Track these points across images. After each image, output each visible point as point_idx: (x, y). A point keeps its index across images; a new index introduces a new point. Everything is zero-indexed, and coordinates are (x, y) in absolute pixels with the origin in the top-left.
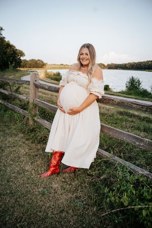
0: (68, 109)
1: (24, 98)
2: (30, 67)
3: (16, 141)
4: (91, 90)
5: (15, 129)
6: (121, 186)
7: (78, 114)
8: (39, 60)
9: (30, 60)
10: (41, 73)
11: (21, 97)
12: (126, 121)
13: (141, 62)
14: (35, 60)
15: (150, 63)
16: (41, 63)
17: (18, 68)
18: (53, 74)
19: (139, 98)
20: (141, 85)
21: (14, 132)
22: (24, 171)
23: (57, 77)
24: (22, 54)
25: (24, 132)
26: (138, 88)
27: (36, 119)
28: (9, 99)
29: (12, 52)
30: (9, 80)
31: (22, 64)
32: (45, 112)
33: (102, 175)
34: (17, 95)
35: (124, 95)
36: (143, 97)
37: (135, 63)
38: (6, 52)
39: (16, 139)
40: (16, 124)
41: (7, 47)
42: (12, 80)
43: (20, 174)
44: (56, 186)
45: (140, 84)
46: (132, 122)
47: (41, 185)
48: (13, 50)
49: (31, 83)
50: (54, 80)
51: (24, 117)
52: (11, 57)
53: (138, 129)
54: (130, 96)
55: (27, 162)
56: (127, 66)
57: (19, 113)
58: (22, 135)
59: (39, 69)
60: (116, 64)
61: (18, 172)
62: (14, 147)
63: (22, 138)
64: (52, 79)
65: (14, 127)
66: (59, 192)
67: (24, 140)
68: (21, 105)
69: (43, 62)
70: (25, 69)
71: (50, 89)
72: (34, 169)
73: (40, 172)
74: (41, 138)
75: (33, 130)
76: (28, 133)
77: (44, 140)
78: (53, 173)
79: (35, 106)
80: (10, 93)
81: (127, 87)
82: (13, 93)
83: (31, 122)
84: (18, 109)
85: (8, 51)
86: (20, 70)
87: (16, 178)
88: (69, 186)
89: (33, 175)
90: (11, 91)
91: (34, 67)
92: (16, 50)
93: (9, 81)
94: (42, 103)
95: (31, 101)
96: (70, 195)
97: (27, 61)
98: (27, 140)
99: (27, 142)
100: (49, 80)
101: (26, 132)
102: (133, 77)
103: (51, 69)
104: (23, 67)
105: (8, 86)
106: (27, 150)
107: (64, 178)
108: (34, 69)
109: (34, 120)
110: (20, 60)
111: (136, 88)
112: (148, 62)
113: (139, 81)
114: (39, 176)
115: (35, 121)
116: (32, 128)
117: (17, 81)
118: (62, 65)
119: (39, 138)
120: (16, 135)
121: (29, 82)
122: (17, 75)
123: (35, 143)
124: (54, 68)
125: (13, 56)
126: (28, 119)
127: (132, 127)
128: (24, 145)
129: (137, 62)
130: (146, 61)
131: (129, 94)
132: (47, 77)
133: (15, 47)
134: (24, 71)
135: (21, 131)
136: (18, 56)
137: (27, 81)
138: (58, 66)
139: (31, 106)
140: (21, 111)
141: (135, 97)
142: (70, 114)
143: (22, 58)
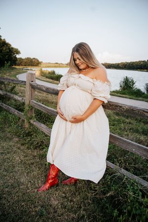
0: (71, 117)
1: (20, 99)
2: (25, 66)
3: (11, 146)
4: (95, 95)
5: (10, 132)
6: (132, 209)
7: (82, 122)
8: (34, 59)
9: (25, 59)
10: (36, 71)
11: (16, 97)
12: (124, 122)
13: (134, 62)
14: (30, 58)
15: (142, 63)
16: (36, 61)
17: (14, 66)
18: (48, 72)
19: (133, 97)
20: (134, 85)
21: (9, 135)
22: (19, 184)
23: (52, 76)
24: (18, 52)
25: (19, 136)
26: (132, 88)
27: (32, 121)
28: (3, 98)
29: (8, 50)
30: (4, 79)
31: (17, 62)
32: (41, 114)
33: (108, 192)
34: (12, 95)
35: (119, 94)
36: (137, 96)
37: (128, 63)
38: (2, 50)
39: (11, 143)
40: (11, 126)
41: (3, 46)
42: (7, 79)
43: (14, 188)
44: (56, 203)
45: (134, 83)
46: (130, 123)
47: (38, 203)
48: (9, 49)
49: (28, 84)
50: (49, 78)
51: (20, 118)
52: (7, 55)
53: (137, 131)
54: (124, 96)
55: (22, 173)
56: (120, 65)
57: (14, 115)
58: (17, 139)
59: (35, 67)
60: (109, 64)
61: (12, 185)
62: (8, 153)
63: (17, 142)
64: (47, 77)
65: (8, 130)
66: (60, 211)
67: (19, 145)
68: (17, 106)
69: (38, 61)
70: (21, 67)
71: (48, 91)
72: (30, 182)
73: (37, 185)
74: (38, 143)
75: (29, 134)
76: (23, 137)
77: (40, 145)
78: (52, 185)
79: (31, 108)
80: (5, 93)
81: (121, 86)
82: (8, 93)
83: (27, 125)
84: (13, 110)
85: (4, 49)
86: (16, 68)
87: (9, 193)
88: (70, 202)
89: (28, 189)
90: (6, 91)
91: (29, 65)
92: (12, 48)
93: (4, 81)
94: (39, 105)
95: (27, 102)
96: (72, 215)
97: (23, 59)
98: (23, 145)
99: (22, 148)
100: (44, 78)
101: (22, 136)
102: (127, 77)
103: (46, 67)
104: (19, 65)
105: (3, 86)
106: (22, 157)
107: (64, 193)
108: (29, 68)
109: (29, 122)
110: (16, 58)
111: (130, 87)
112: (140, 62)
113: (132, 81)
114: (36, 190)
115: (31, 124)
116: (27, 132)
117: (13, 80)
118: (57, 63)
119: (35, 143)
120: (11, 139)
121: (25, 82)
122: (12, 73)
123: (31, 149)
124: (49, 67)
125: (9, 54)
126: (23, 121)
127: (130, 129)
128: (19, 151)
129: (129, 62)
130: (138, 61)
131: (123, 94)
132: (42, 75)
133: (10, 45)
134: (20, 69)
135: (16, 135)
136: (14, 54)
137: (22, 82)
138: (53, 65)
139: (27, 108)
140: (16, 112)
141: (130, 97)
142: (72, 122)
143: (18, 56)
